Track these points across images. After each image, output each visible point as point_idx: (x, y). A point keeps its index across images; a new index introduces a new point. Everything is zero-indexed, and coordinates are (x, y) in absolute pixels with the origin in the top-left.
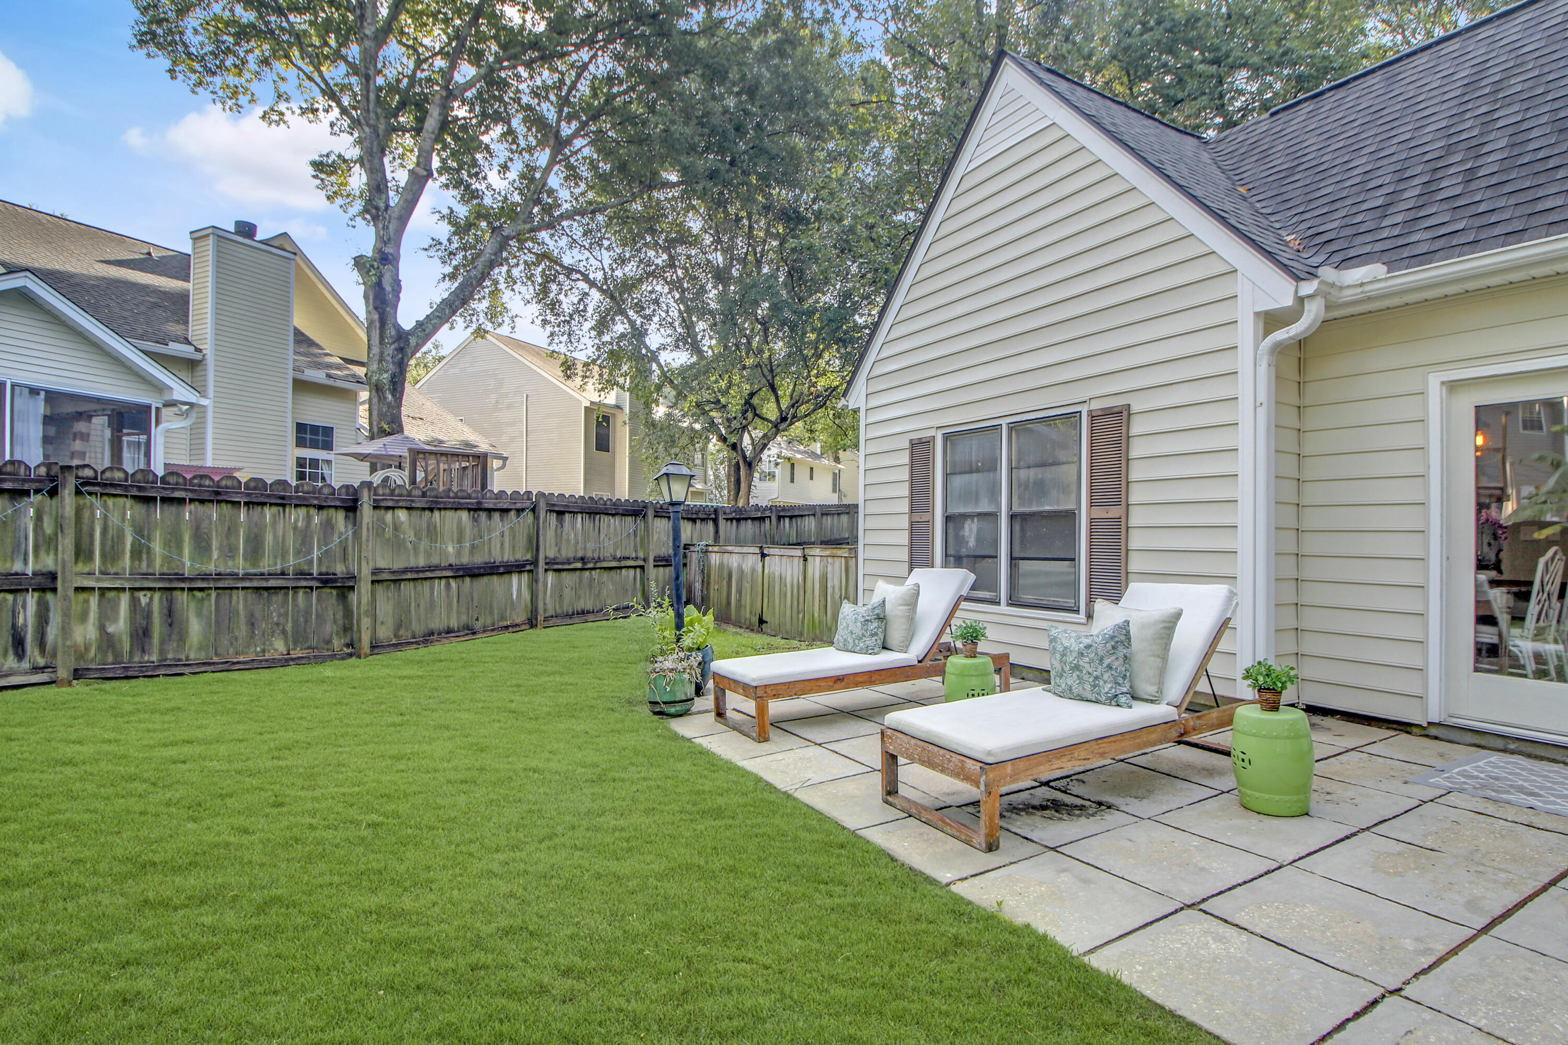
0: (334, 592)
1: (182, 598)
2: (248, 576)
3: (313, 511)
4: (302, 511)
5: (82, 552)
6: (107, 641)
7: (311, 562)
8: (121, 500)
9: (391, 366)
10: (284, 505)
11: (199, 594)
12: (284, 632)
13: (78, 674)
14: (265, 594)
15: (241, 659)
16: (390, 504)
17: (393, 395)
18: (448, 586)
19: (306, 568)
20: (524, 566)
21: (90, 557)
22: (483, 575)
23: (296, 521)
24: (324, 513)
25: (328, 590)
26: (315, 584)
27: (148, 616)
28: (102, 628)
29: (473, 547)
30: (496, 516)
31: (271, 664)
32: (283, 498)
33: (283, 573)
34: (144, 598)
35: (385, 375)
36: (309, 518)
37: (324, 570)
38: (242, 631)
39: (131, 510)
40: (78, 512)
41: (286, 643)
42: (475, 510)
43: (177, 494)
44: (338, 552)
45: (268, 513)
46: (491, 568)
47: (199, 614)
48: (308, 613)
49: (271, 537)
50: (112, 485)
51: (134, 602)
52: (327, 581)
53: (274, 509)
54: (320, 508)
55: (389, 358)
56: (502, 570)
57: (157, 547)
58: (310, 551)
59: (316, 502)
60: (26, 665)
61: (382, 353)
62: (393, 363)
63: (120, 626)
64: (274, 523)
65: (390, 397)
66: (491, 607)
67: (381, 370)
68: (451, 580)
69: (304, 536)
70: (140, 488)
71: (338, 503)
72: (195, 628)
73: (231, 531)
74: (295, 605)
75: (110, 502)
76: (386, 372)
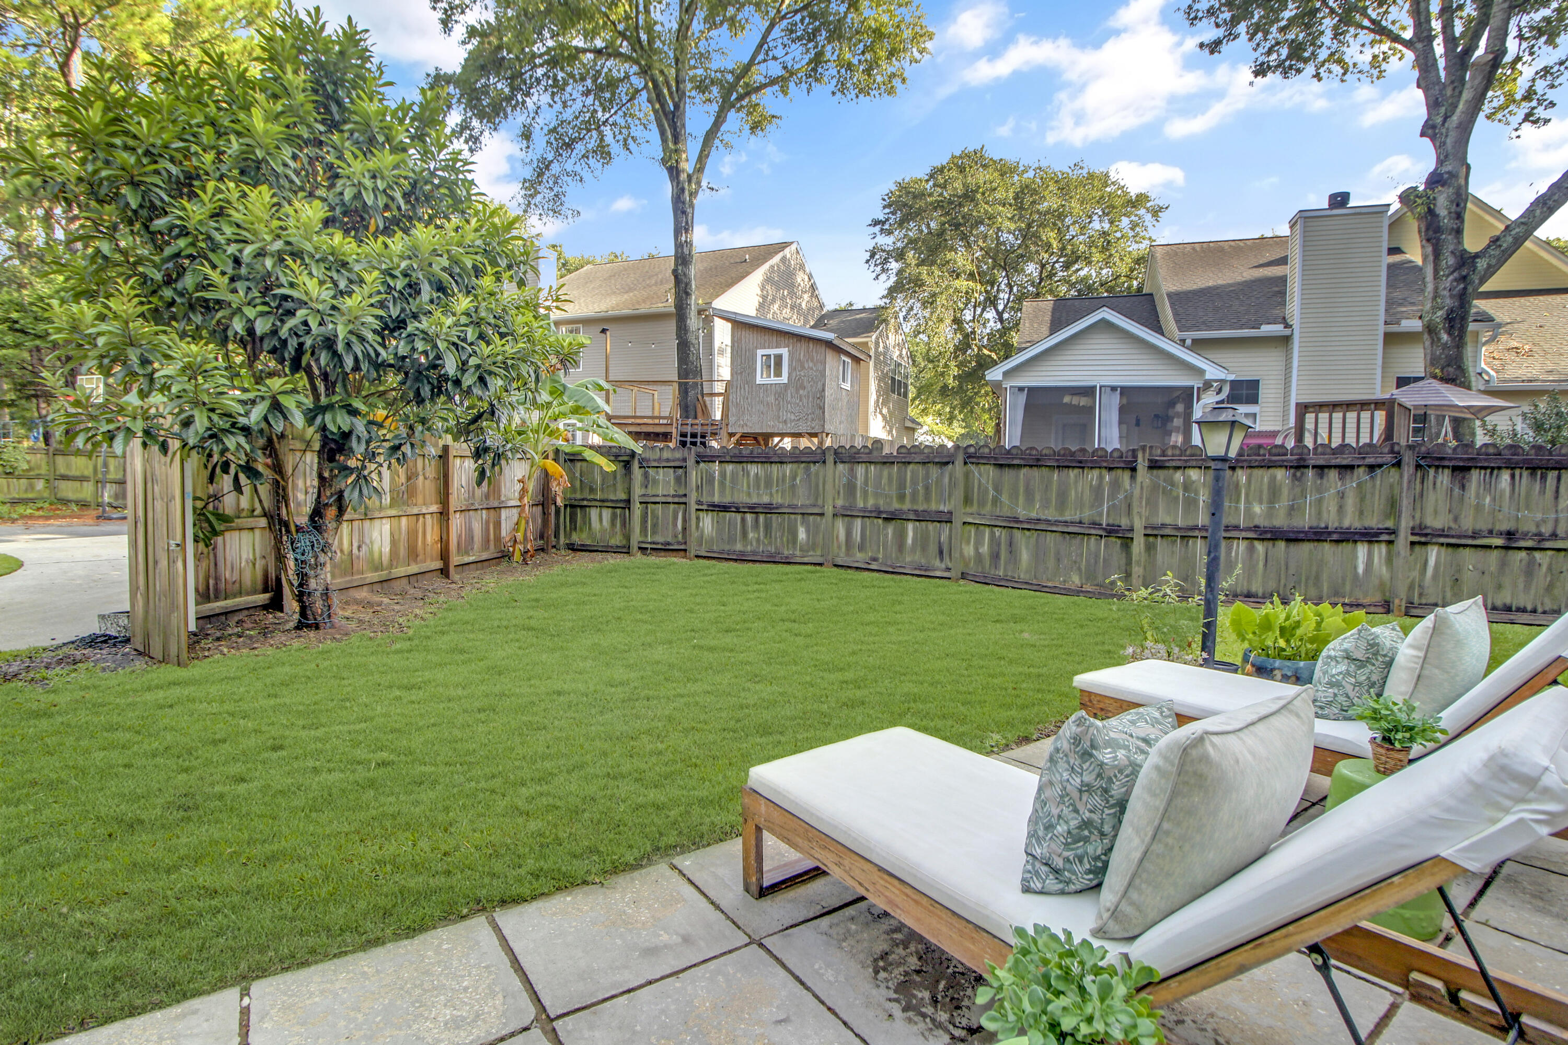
0: (1119, 542)
1: (1018, 534)
2: (1057, 523)
3: (1104, 472)
4: (1096, 473)
5: (967, 500)
6: (979, 557)
7: (1101, 514)
8: (987, 467)
9: (1448, 301)
10: (1083, 468)
11: (1027, 533)
12: (1079, 569)
13: (964, 576)
14: (1067, 536)
15: (1050, 584)
16: (1179, 464)
17: (1449, 334)
18: (1251, 549)
19: (1097, 519)
20: (1377, 534)
21: (972, 504)
22: (1302, 540)
23: (1092, 479)
24: (1114, 473)
25: (1114, 539)
26: (1104, 534)
27: (999, 545)
28: (976, 549)
29: (1292, 508)
30: (1333, 474)
31: (1067, 592)
32: (1080, 462)
33: (1080, 522)
34: (997, 532)
35: (1440, 313)
36: (1101, 478)
37: (1111, 522)
38: (1051, 563)
39: (991, 471)
40: (967, 475)
41: (1081, 579)
42: (1298, 467)
43: (1016, 462)
44: (1124, 507)
45: (1072, 473)
46: (1315, 533)
47: (1027, 548)
48: (1097, 556)
49: (1073, 493)
50: (982, 457)
51: (992, 534)
52: (1112, 531)
53: (1076, 471)
54: (1110, 469)
55: (1446, 293)
56: (1335, 537)
57: (1004, 498)
58: (1102, 505)
59: (1105, 464)
60: (943, 566)
61: (1436, 289)
62: (1451, 296)
63: (985, 549)
64: (1076, 482)
65: (1445, 337)
66: (1317, 578)
67: (1435, 309)
68: (1256, 543)
69: (1097, 491)
70: (996, 459)
71: (1122, 465)
72: (1025, 556)
73: (1047, 488)
74: (1088, 548)
75: (982, 467)
76: (1441, 309)
